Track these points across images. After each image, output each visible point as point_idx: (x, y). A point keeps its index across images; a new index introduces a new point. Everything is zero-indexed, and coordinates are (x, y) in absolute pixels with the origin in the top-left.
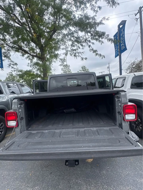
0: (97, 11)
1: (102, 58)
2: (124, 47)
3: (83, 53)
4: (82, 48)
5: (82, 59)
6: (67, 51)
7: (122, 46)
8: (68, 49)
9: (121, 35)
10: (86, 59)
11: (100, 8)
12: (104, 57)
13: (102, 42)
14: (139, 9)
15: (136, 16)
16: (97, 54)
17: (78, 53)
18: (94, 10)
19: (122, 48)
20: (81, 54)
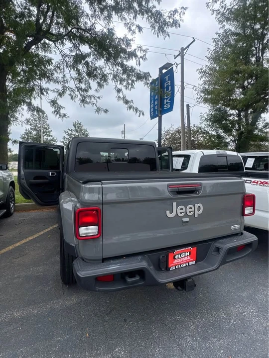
0: (134, 32)
1: (139, 116)
2: (169, 106)
3: (99, 98)
4: (96, 90)
5: (98, 110)
6: (65, 89)
7: (165, 103)
8: (67, 85)
9: (165, 85)
10: (106, 111)
11: (140, 29)
12: (143, 114)
13: (132, 87)
14: (180, 50)
15: (175, 58)
16: (130, 107)
17: (90, 97)
18: (130, 30)
19: (165, 106)
20: (95, 99)
